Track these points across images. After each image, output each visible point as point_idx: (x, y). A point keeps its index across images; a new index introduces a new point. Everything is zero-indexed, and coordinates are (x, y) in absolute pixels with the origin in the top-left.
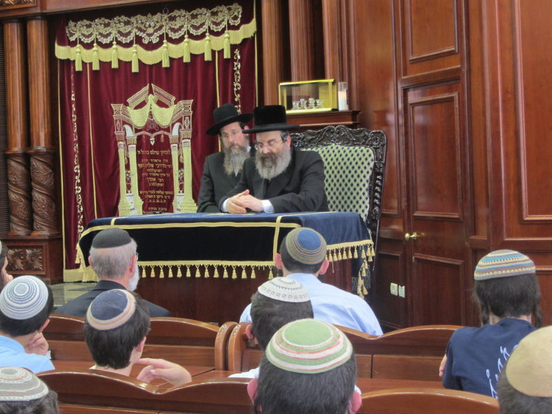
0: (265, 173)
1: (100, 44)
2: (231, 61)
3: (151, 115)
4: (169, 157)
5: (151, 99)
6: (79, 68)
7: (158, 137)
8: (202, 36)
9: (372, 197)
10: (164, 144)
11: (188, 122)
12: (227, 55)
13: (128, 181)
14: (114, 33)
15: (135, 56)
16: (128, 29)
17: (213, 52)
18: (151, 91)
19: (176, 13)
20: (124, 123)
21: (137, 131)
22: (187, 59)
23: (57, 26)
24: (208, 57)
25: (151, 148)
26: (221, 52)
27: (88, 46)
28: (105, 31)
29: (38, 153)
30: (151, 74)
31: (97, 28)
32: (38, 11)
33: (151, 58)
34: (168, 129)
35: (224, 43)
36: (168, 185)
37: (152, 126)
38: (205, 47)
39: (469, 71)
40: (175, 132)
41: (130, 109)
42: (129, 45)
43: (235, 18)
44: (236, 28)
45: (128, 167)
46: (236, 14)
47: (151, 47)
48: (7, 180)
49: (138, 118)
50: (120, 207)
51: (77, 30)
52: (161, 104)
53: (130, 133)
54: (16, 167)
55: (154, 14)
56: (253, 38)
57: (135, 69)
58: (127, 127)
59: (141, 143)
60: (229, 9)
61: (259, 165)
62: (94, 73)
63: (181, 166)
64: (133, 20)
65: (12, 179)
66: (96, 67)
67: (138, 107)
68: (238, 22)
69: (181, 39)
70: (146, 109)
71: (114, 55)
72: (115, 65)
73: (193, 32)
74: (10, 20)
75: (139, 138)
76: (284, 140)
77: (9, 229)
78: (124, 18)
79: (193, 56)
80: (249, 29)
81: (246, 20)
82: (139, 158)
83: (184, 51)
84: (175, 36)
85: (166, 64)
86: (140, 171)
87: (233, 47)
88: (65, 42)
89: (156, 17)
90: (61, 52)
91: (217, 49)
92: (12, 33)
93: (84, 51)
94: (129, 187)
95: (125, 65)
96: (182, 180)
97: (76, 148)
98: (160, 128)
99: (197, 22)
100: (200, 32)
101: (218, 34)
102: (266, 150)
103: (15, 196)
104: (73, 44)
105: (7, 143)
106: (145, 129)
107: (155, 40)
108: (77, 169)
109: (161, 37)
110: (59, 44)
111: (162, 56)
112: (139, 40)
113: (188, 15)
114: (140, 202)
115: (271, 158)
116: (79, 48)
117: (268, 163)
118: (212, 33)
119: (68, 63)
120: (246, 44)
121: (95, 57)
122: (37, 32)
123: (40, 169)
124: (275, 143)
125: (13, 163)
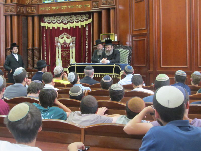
0: (107, 54)
1: (52, 23)
2: (85, 28)
3: (65, 40)
4: (69, 51)
5: (65, 36)
6: (47, 28)
7: (66, 46)
8: (79, 22)
9: (129, 61)
10: (68, 48)
11: (74, 42)
12: (85, 27)
13: (58, 56)
14: (56, 20)
15: (61, 26)
16: (59, 19)
17: (81, 26)
18: (65, 35)
19: (72, 16)
20: (58, 42)
21: (61, 44)
22: (74, 27)
23: (41, 18)
24: (80, 27)
25: (64, 48)
26: (83, 26)
27: (49, 23)
28: (54, 19)
29: (36, 49)
30: (65, 30)
31: (52, 19)
32: (37, 14)
33: (65, 26)
34: (69, 44)
35: (84, 24)
36: (69, 57)
37: (65, 43)
38: (79, 24)
39: (149, 33)
40: (71, 45)
41: (60, 39)
42: (60, 23)
43: (87, 18)
44: (87, 20)
45: (58, 53)
46: (87, 17)
47: (65, 24)
48: (27, 55)
49: (62, 41)
50: (56, 62)
51: (46, 19)
52: (67, 38)
53: (59, 44)
54: (30, 52)
55: (66, 16)
56: (91, 23)
57: (61, 29)
58: (59, 43)
59: (62, 47)
60: (85, 16)
61: (106, 53)
62: (51, 30)
63: (72, 53)
64: (61, 17)
65: (29, 55)
66: (51, 28)
67: (61, 38)
68: (87, 19)
69: (73, 22)
70: (64, 39)
71: (56, 26)
72: (56, 28)
73: (76, 21)
74: (30, 16)
75: (62, 46)
76: (111, 47)
77: (28, 67)
78: (59, 17)
79: (76, 27)
80: (90, 21)
81: (90, 18)
82: (61, 51)
83: (74, 25)
84: (72, 21)
85: (69, 28)
86: (61, 54)
87: (86, 25)
88: (43, 22)
89: (67, 17)
90: (42, 24)
91: (82, 25)
92: (30, 19)
93: (48, 24)
94: (58, 58)
95: (59, 28)
96: (72, 56)
97: (45, 48)
98: (67, 43)
99: (77, 18)
100: (78, 21)
101: (82, 21)
102: (108, 49)
103: (30, 59)
104: (45, 22)
105: (28, 46)
106: (63, 43)
107: (66, 22)
108: (45, 53)
109: (68, 22)
110: (42, 22)
111: (68, 26)
112: (62, 22)
113: (75, 16)
114: (61, 61)
115: (109, 51)
116: (47, 23)
117: (108, 52)
118: (81, 21)
119: (44, 27)
120: (89, 24)
121: (51, 26)
122: (36, 19)
123: (36, 52)
124: (110, 48)
125: (29, 51)
